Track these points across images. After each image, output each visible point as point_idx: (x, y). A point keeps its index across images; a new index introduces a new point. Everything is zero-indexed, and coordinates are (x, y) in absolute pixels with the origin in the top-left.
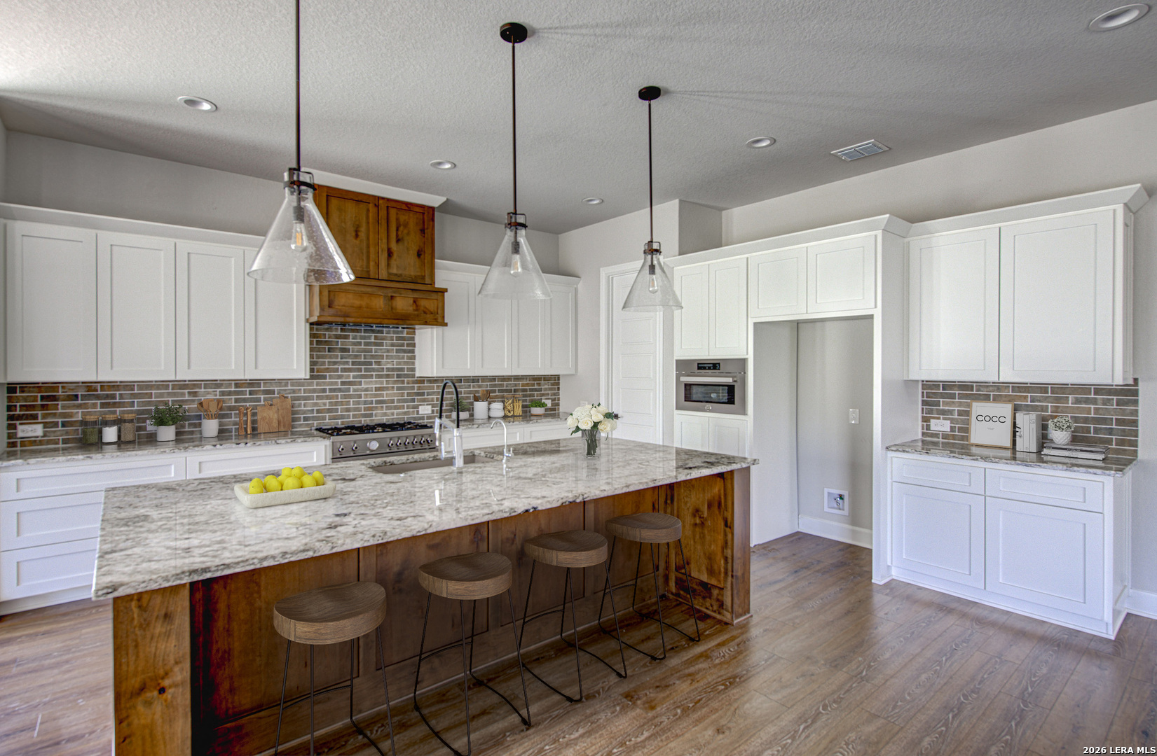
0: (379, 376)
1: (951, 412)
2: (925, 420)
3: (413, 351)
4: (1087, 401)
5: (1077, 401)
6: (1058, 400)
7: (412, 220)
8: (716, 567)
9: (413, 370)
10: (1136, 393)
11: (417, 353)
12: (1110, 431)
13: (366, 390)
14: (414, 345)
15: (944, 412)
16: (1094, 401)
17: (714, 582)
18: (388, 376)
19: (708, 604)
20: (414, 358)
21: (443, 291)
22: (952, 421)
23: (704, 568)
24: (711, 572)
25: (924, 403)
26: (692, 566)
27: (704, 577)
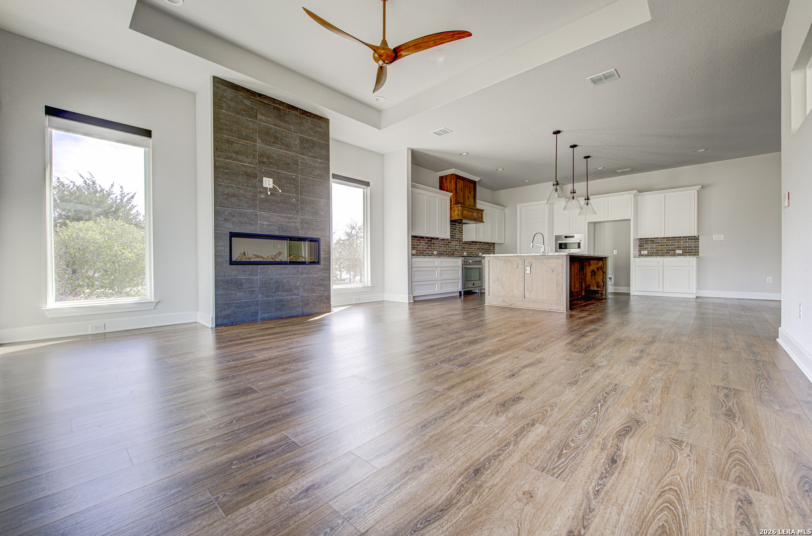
0: (456, 241)
1: (648, 248)
2: (639, 251)
3: (462, 232)
4: (686, 242)
5: (684, 242)
6: (679, 242)
7: (472, 185)
8: (600, 285)
9: (462, 239)
10: (698, 239)
11: (463, 233)
12: (692, 250)
13: (453, 245)
14: (462, 230)
15: (645, 248)
16: (688, 242)
17: (599, 289)
18: (457, 241)
19: (597, 296)
20: (462, 235)
21: (482, 211)
22: (648, 251)
23: (595, 286)
24: (598, 286)
25: (639, 246)
26: (591, 287)
27: (596, 289)
